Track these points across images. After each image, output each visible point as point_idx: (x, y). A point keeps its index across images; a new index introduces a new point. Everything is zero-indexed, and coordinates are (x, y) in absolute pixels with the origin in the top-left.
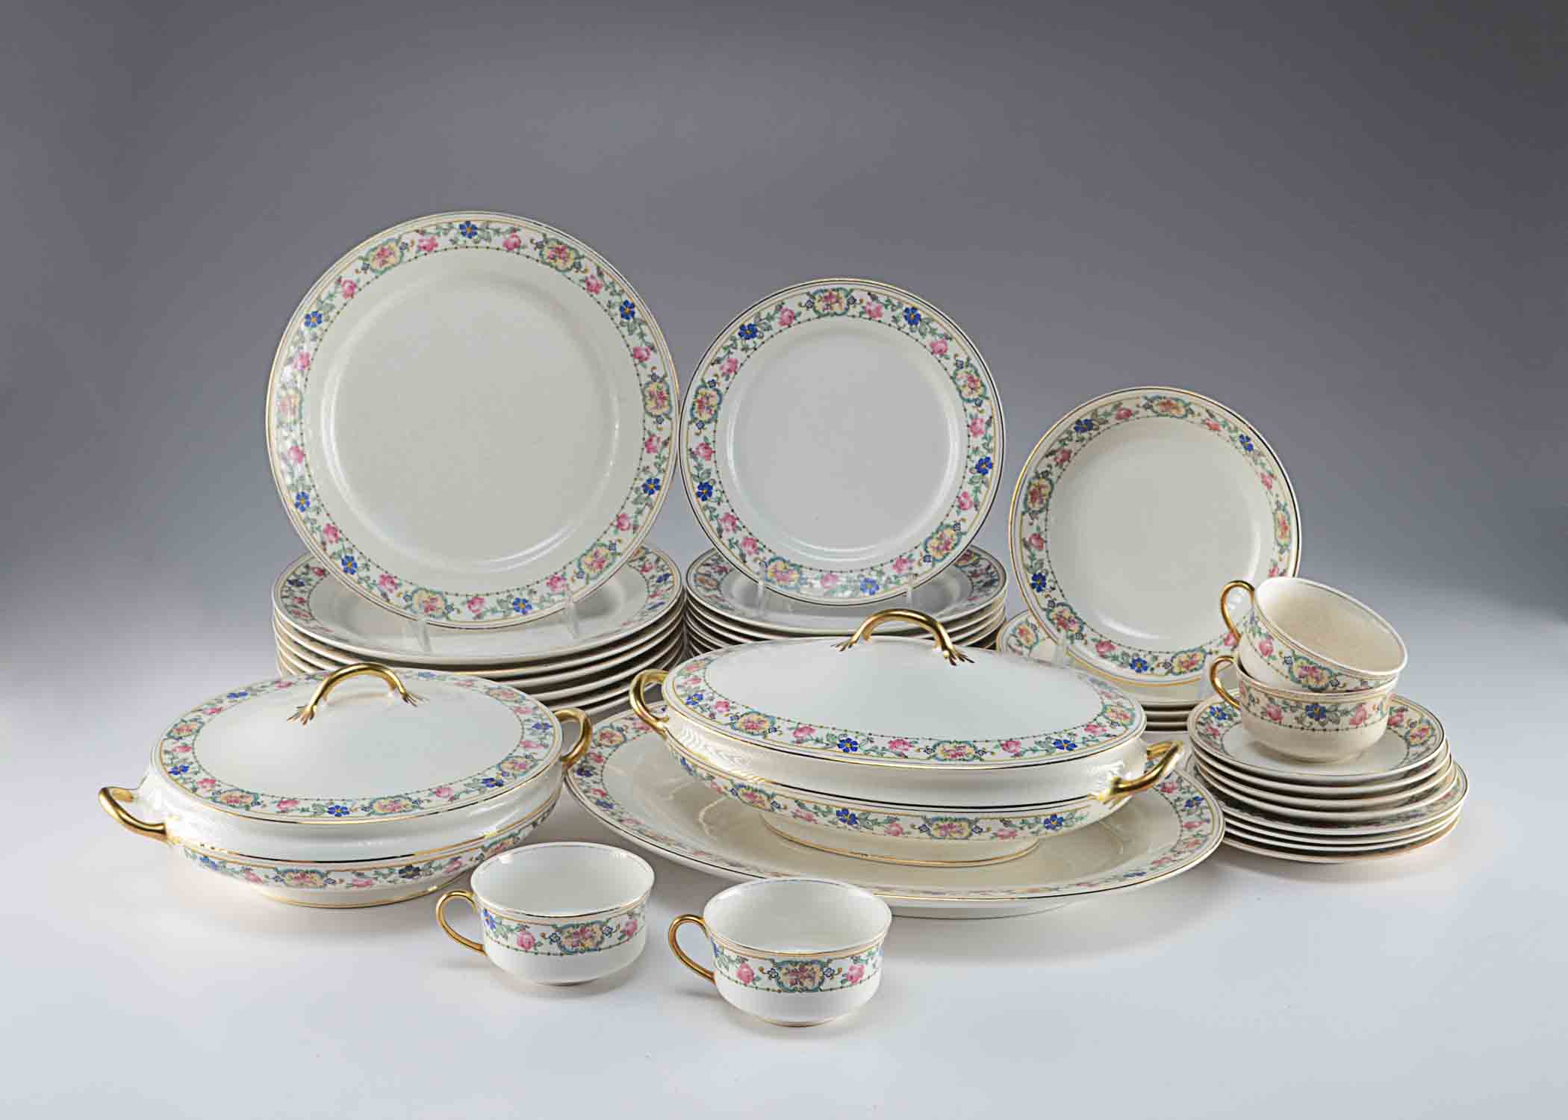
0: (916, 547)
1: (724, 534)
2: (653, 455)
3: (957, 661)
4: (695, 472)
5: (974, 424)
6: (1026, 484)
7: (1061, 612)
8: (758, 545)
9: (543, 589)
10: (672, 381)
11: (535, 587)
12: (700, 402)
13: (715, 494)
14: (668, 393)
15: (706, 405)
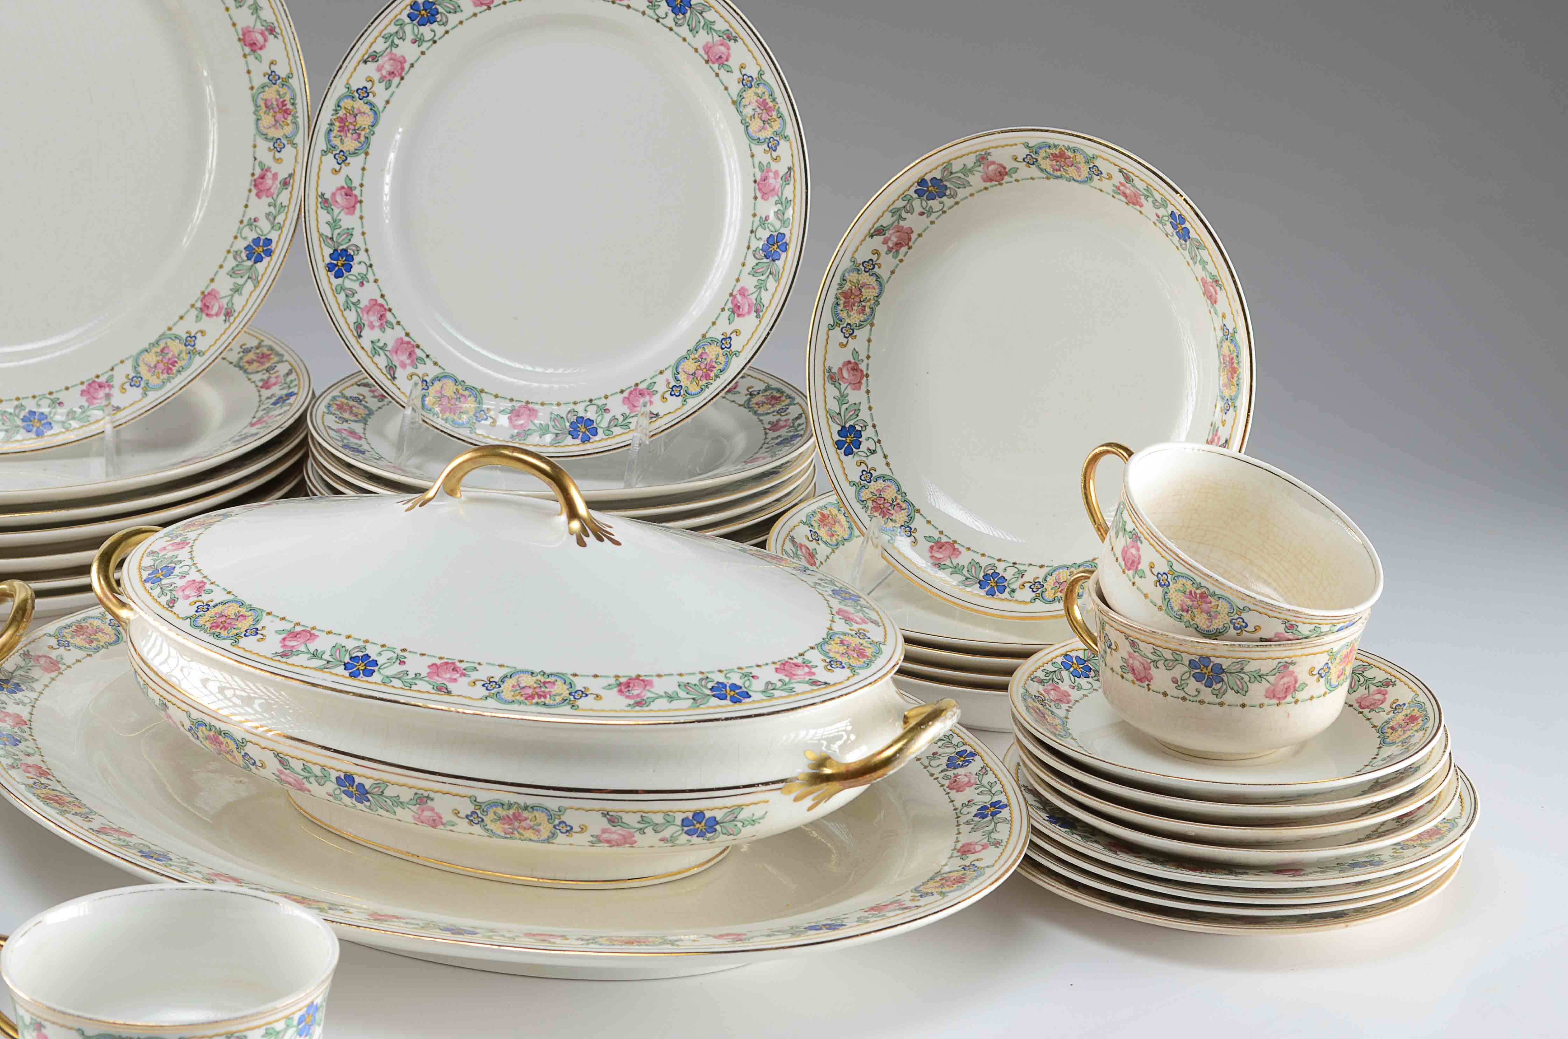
0: (661, 372)
1: (366, 332)
2: (265, 200)
3: (591, 540)
4: (327, 231)
5: (765, 179)
6: (837, 280)
7: (879, 491)
8: (419, 353)
9: (74, 400)
10: (300, 85)
11: (62, 395)
12: (342, 120)
13: (357, 269)
14: (293, 104)
15: (351, 127)
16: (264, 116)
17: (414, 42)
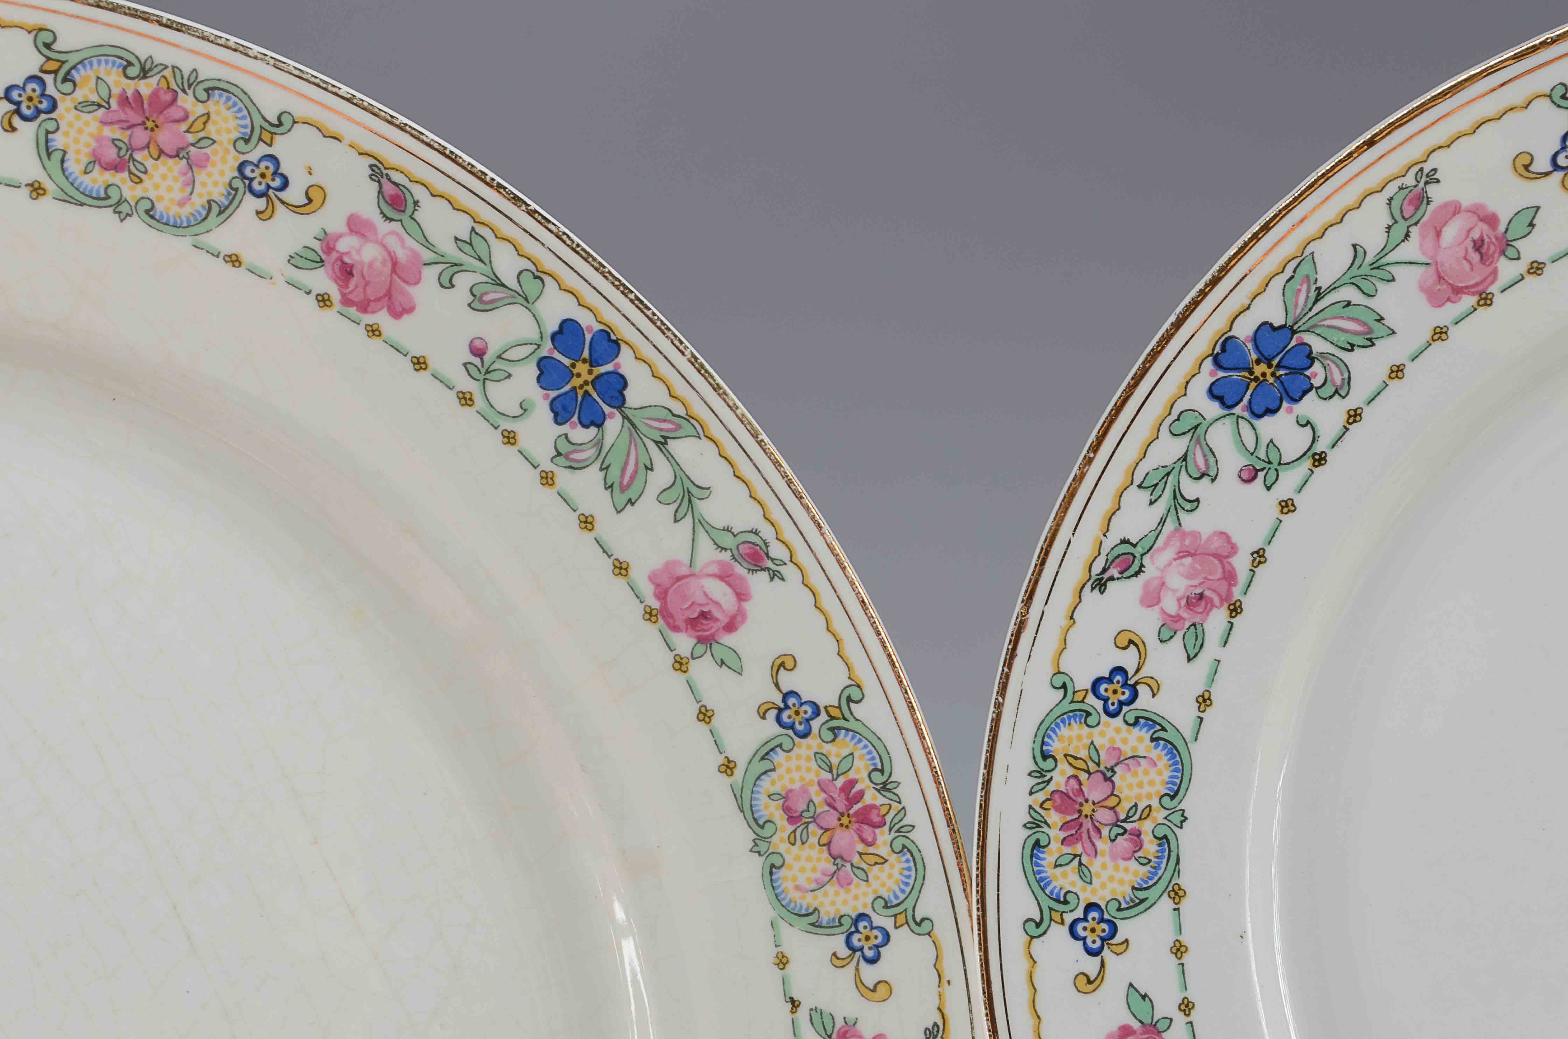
12: (1066, 801)
14: (884, 788)
15: (1104, 816)
16: (791, 853)
17: (1249, 476)
